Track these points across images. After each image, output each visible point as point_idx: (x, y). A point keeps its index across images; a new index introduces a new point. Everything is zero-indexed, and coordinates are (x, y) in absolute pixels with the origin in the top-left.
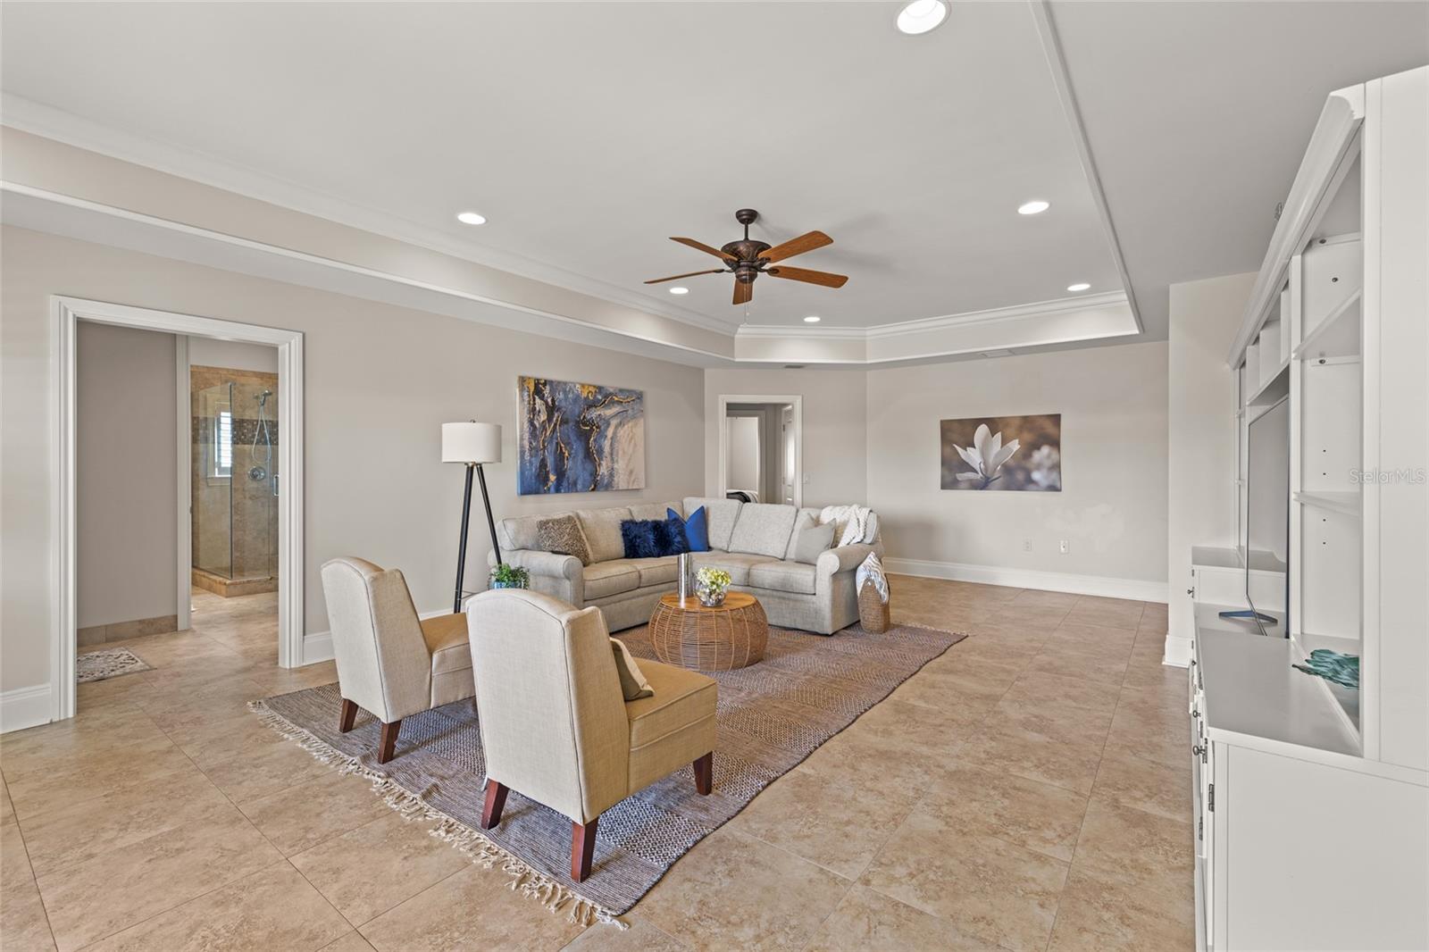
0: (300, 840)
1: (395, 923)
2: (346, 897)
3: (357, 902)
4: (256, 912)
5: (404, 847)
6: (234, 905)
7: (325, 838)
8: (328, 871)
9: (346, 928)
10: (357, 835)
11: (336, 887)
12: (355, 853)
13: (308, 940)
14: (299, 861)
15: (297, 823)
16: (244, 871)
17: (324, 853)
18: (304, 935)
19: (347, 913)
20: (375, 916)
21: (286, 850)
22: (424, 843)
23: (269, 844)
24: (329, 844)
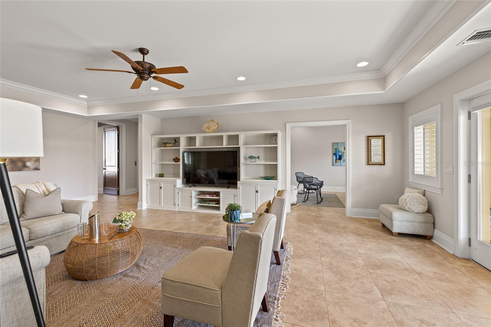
0: (318, 295)
1: (315, 262)
2: (319, 272)
3: (318, 269)
4: (338, 281)
5: (299, 273)
6: (342, 286)
7: (312, 290)
8: (318, 280)
9: (323, 266)
10: (304, 285)
11: (319, 275)
12: (309, 280)
13: (331, 269)
14: (322, 288)
15: (316, 302)
16: (337, 295)
17: (316, 286)
18: (331, 270)
19: (321, 269)
20: (317, 265)
21: (324, 294)
22: (294, 271)
23: (327, 301)
24: (312, 287)
